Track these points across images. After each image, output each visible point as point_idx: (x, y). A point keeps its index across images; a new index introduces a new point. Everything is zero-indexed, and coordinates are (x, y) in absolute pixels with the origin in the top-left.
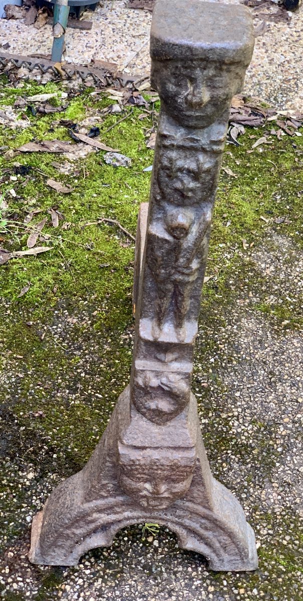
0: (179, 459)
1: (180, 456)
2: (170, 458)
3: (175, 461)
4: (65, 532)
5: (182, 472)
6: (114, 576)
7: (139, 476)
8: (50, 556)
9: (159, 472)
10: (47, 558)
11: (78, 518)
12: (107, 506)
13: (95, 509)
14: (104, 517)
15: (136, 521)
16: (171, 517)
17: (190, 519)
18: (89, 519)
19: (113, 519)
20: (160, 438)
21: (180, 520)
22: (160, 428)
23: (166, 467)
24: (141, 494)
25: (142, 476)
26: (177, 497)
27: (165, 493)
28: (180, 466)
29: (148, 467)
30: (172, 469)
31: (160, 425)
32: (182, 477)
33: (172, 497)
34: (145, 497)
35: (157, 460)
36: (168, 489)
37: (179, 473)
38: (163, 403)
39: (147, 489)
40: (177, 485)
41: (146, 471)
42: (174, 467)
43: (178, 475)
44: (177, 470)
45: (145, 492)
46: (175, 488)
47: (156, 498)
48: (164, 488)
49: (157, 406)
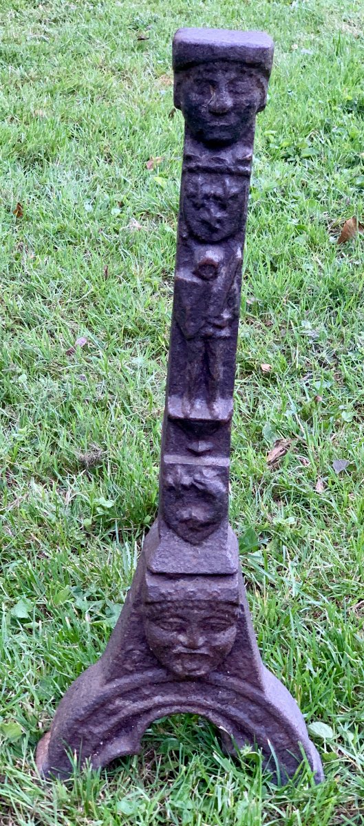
0: (219, 592)
1: (219, 587)
2: (208, 590)
3: (215, 594)
5: (224, 612)
7: (171, 620)
9: (196, 612)
11: (97, 707)
12: (133, 686)
13: (118, 690)
14: (129, 705)
15: (168, 709)
16: (212, 702)
17: (236, 705)
18: (111, 709)
19: (140, 707)
20: (194, 562)
21: (223, 707)
22: (195, 550)
23: (203, 604)
24: (174, 651)
25: (176, 620)
26: (218, 656)
27: (203, 648)
28: (221, 602)
29: (182, 604)
30: (211, 606)
31: (195, 545)
32: (223, 622)
33: (212, 656)
34: (179, 656)
35: (192, 594)
36: (206, 641)
37: (219, 615)
38: (197, 511)
39: (181, 642)
40: (217, 636)
41: (179, 612)
42: (213, 604)
43: (218, 618)
44: (217, 609)
45: (180, 649)
46: (215, 639)
47: (193, 657)
48: (201, 641)
49: (191, 515)
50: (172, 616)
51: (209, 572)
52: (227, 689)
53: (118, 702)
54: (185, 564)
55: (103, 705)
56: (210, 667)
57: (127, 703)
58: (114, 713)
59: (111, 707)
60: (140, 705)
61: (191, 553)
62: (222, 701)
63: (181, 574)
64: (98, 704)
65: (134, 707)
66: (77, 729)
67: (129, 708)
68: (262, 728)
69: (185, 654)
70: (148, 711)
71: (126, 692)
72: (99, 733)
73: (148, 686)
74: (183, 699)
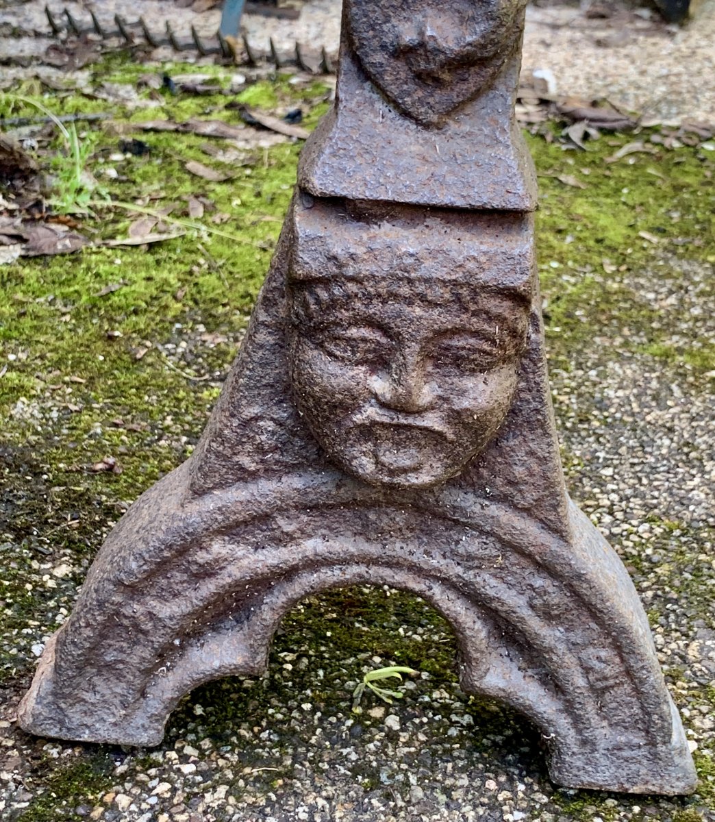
0: (483, 259)
1: (484, 248)
2: (453, 254)
3: (471, 265)
4: (127, 611)
5: (490, 317)
6: (265, 783)
7: (354, 332)
8: (78, 707)
9: (418, 311)
10: (70, 712)
11: (166, 554)
12: (254, 510)
13: (220, 518)
14: (245, 556)
15: (337, 572)
16: (443, 562)
17: (500, 573)
18: (201, 561)
19: (270, 561)
20: (424, 172)
21: (469, 576)
22: (426, 141)
23: (439, 290)
24: (358, 418)
25: (365, 332)
26: (465, 440)
27: (430, 415)
28: (484, 288)
29: (383, 288)
30: (458, 299)
31: (427, 126)
32: (486, 347)
33: (451, 437)
34: (368, 431)
35: (411, 260)
36: (440, 397)
37: (477, 324)
38: (439, 22)
39: (376, 396)
40: (468, 383)
41: (376, 308)
42: (464, 292)
43: (476, 334)
44: (473, 307)
45: (371, 412)
46: (463, 393)
47: (403, 435)
48: (426, 393)
49: (421, 33)
50: (356, 322)
51: (460, 203)
52: (482, 532)
53: (219, 548)
54: (397, 176)
55: (183, 551)
56: (447, 466)
57: (240, 550)
58: (207, 572)
59: (201, 557)
60: (272, 557)
61: (415, 148)
62: (468, 560)
63: (387, 203)
64: (170, 547)
65: (257, 561)
66: (119, 604)
67: (245, 562)
68: (559, 632)
69: (383, 425)
70: (288, 573)
71: (238, 524)
72: (171, 619)
73: (293, 512)
74: (374, 549)
